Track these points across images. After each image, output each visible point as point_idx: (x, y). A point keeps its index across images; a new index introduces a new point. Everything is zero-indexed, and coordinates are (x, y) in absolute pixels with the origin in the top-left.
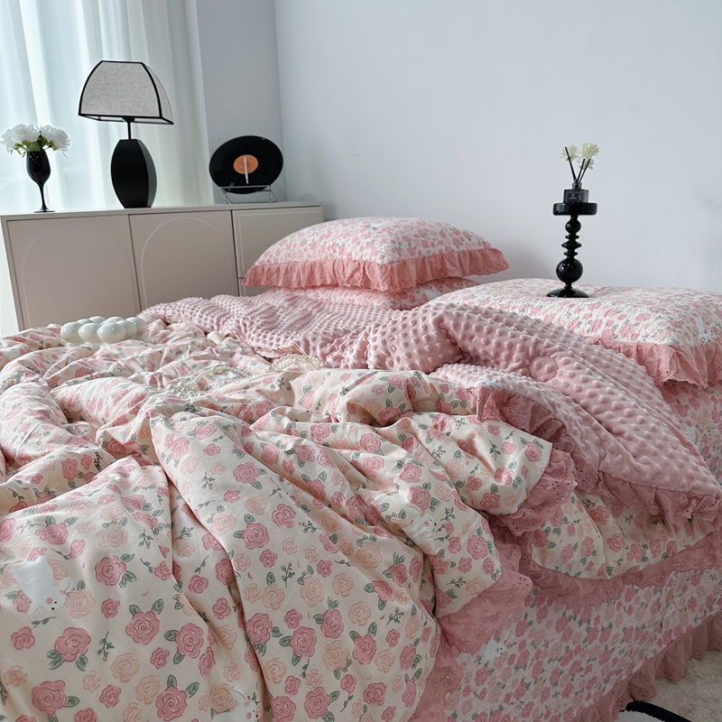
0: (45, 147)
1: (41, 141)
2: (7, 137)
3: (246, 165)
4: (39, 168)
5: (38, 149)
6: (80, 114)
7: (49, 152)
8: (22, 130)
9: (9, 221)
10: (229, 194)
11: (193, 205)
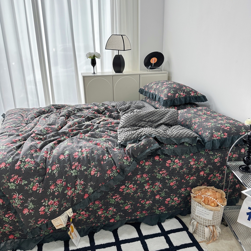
1: (94, 56)
2: (87, 55)
5: (93, 58)
6: (106, 49)
8: (90, 54)
9: (84, 77)
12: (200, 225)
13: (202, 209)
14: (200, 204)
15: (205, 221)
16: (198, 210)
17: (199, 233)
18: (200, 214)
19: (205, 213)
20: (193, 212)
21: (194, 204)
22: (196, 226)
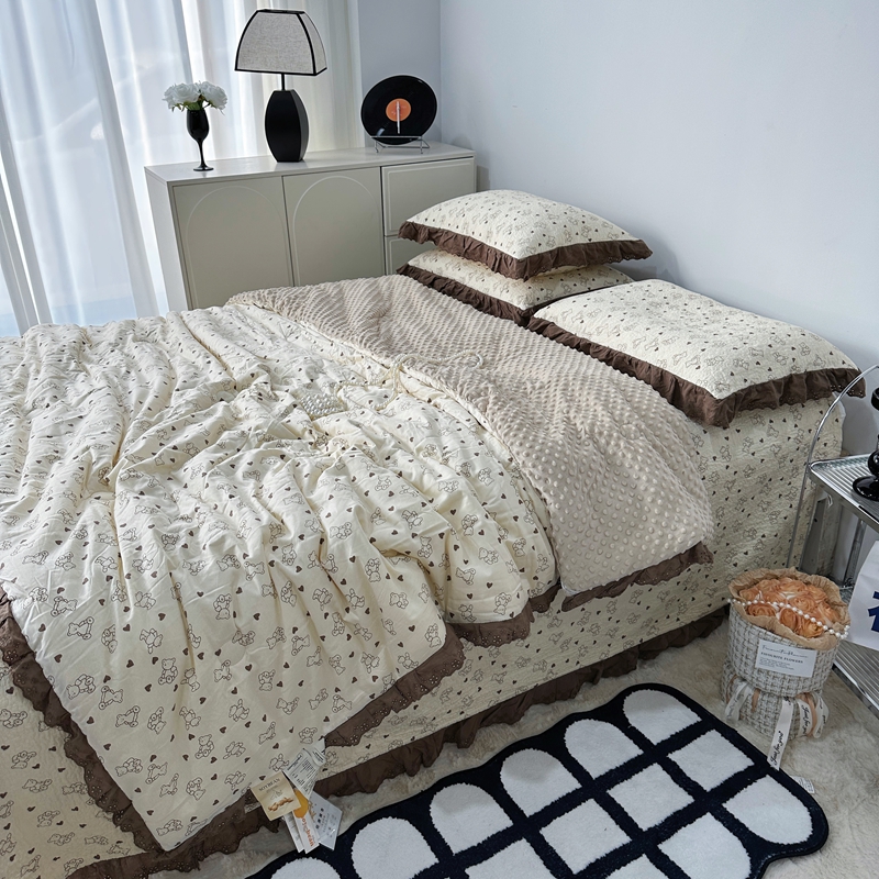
0: (205, 104)
1: (201, 101)
2: (169, 96)
3: (398, 110)
4: (198, 127)
6: (236, 69)
7: (208, 110)
8: (182, 90)
9: (174, 187)
10: (380, 144)
12: (765, 698)
13: (776, 646)
14: (772, 631)
15: (786, 684)
16: (766, 651)
17: (763, 720)
18: (773, 664)
19: (791, 657)
20: (744, 659)
21: (747, 633)
22: (750, 701)
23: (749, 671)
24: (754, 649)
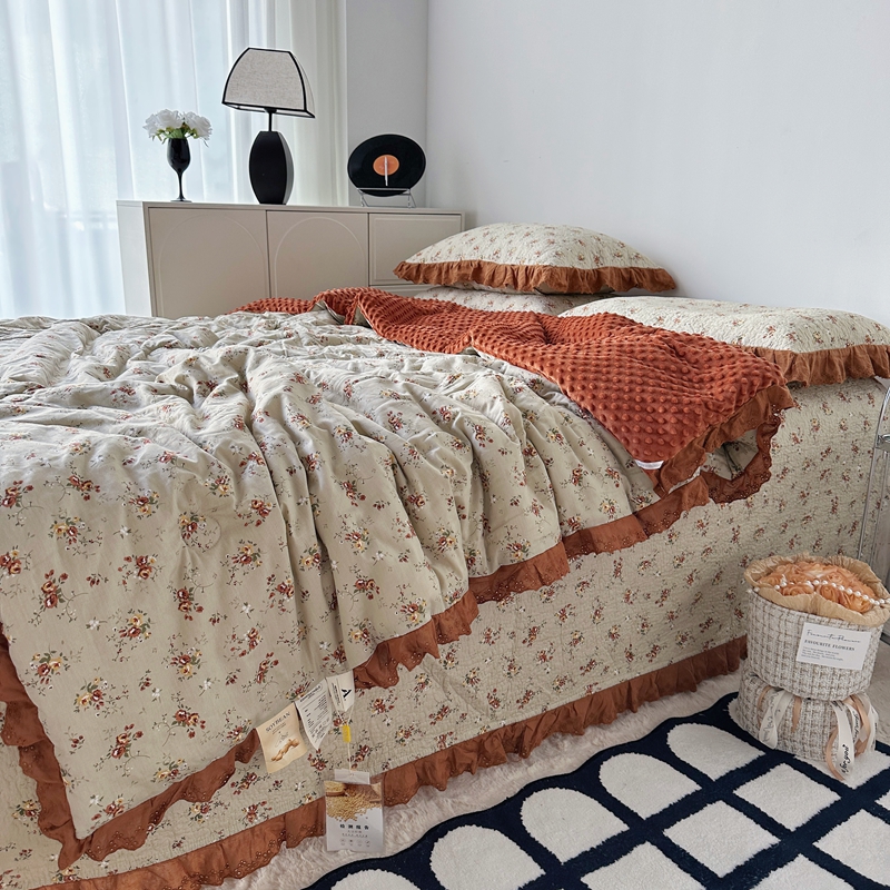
0: (187, 135)
1: (184, 129)
2: (150, 122)
3: (386, 165)
4: (180, 156)
5: (180, 136)
6: (224, 102)
7: (191, 140)
8: (166, 116)
9: (149, 208)
10: (367, 196)
11: (328, 204)
12: (810, 707)
14: (816, 614)
15: (836, 682)
16: (811, 638)
18: (819, 654)
19: (841, 643)
20: (780, 659)
21: (783, 623)
22: (790, 718)
23: (788, 674)
24: (793, 642)
